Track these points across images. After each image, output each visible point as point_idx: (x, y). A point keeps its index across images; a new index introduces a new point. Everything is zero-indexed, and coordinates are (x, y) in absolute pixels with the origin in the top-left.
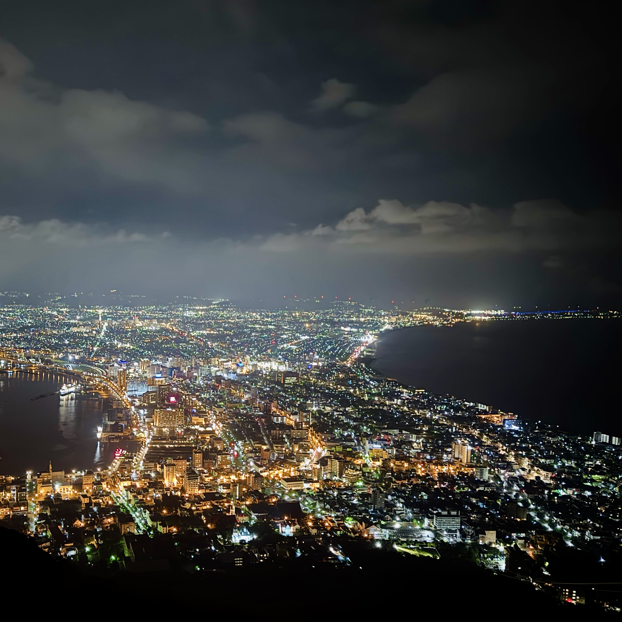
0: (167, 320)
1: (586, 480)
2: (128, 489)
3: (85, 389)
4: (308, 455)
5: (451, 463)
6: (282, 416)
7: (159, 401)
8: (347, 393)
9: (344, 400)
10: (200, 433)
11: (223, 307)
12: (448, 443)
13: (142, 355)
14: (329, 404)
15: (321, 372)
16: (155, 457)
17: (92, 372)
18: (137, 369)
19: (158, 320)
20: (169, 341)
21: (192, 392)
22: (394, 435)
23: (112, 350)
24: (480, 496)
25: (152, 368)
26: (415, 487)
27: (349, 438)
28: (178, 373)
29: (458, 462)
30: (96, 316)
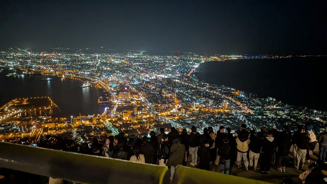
0: (123, 59)
1: (264, 113)
2: (110, 121)
3: (92, 85)
4: (174, 107)
5: (222, 108)
6: (166, 94)
7: (121, 89)
8: (188, 85)
9: (187, 88)
10: (136, 101)
11: (144, 54)
12: (221, 102)
13: (114, 72)
14: (182, 90)
15: (180, 78)
16: (120, 109)
17: (95, 78)
18: (112, 78)
19: (120, 59)
20: (124, 67)
21: (133, 86)
22: (203, 100)
23: (102, 71)
24: (230, 119)
25: (118, 77)
26: (210, 116)
27: (188, 101)
28: (128, 79)
29: (224, 108)
30: (96, 57)
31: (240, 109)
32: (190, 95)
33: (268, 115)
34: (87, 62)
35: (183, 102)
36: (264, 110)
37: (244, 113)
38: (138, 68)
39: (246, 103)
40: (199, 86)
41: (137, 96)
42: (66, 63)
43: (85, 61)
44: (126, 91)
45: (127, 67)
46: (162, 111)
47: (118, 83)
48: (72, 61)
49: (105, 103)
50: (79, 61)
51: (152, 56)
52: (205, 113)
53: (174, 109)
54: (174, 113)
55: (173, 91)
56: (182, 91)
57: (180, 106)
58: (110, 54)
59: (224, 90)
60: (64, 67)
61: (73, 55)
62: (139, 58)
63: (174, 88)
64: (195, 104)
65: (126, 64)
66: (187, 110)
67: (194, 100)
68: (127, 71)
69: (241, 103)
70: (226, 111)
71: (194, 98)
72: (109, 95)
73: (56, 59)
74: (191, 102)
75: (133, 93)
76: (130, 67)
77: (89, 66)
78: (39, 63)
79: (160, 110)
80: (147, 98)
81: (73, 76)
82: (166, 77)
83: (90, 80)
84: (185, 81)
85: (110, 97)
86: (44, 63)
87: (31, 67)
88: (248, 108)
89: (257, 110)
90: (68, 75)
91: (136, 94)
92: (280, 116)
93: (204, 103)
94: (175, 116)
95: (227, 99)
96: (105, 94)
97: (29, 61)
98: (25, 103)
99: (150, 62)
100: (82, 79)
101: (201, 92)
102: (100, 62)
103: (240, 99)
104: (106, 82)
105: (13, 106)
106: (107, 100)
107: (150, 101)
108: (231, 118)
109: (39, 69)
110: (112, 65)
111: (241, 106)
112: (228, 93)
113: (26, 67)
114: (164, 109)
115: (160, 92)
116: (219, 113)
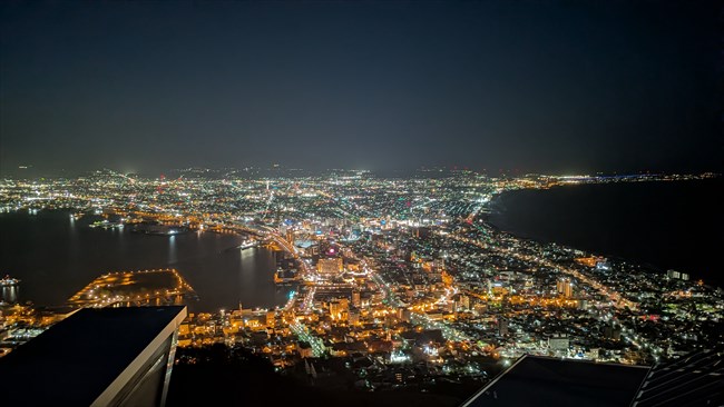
0: (321, 188)
1: (664, 308)
2: (302, 322)
3: (261, 244)
4: (444, 293)
5: (557, 296)
6: (420, 263)
7: (321, 252)
8: (469, 244)
9: (468, 249)
10: (356, 277)
11: (365, 177)
12: (553, 281)
13: (304, 217)
14: (457, 253)
15: (449, 227)
16: (322, 296)
17: (265, 230)
18: (301, 228)
19: (314, 188)
20: (325, 205)
21: (347, 245)
22: (511, 276)
23: (279, 213)
24: (582, 322)
25: (313, 226)
26: (530, 316)
27: (475, 280)
28: (334, 230)
29: (562, 296)
30: (264, 186)
31: (603, 298)
32: (478, 264)
33: (673, 314)
34: (248, 197)
35: (461, 280)
36: (663, 301)
37: (613, 308)
38: (353, 206)
39: (616, 285)
40: (495, 244)
41: (356, 267)
42: (205, 198)
43: (244, 194)
44: (332, 256)
45: (331, 205)
46: (415, 302)
47: (313, 238)
48: (216, 195)
49: (290, 282)
50: (231, 195)
51: (382, 181)
52: (517, 307)
53: (443, 298)
54: (444, 306)
55: (436, 256)
56: (456, 256)
57: (456, 291)
58: (292, 178)
59: (558, 254)
60: (202, 207)
61: (217, 182)
62: (353, 186)
63: (439, 249)
64: (490, 285)
65: (327, 198)
66: (473, 300)
67: (489, 277)
68: (331, 215)
69: (604, 284)
70: (569, 303)
71: (488, 271)
72: (297, 265)
73: (186, 191)
74: (482, 281)
75: (347, 261)
76: (337, 204)
77: (252, 205)
78: (152, 201)
79: (410, 299)
80: (380, 271)
81: (220, 225)
82: (417, 225)
83: (254, 234)
84: (462, 234)
85: (299, 270)
86: (161, 201)
87: (136, 209)
88: (623, 296)
89: (644, 302)
90: (211, 222)
91: (353, 262)
92: (705, 315)
93: (514, 283)
94: (447, 313)
95: (567, 276)
96: (288, 263)
97: (132, 196)
98: (127, 282)
99: (380, 194)
100: (239, 231)
101: (501, 258)
102: (275, 195)
103: (600, 276)
104: (291, 236)
105: (105, 288)
106: (293, 275)
107: (388, 280)
108: (583, 320)
109: (153, 211)
110: (298, 201)
111: (604, 292)
112: (568, 262)
113: (127, 209)
114: (419, 297)
115: (408, 258)
116: (551, 308)
